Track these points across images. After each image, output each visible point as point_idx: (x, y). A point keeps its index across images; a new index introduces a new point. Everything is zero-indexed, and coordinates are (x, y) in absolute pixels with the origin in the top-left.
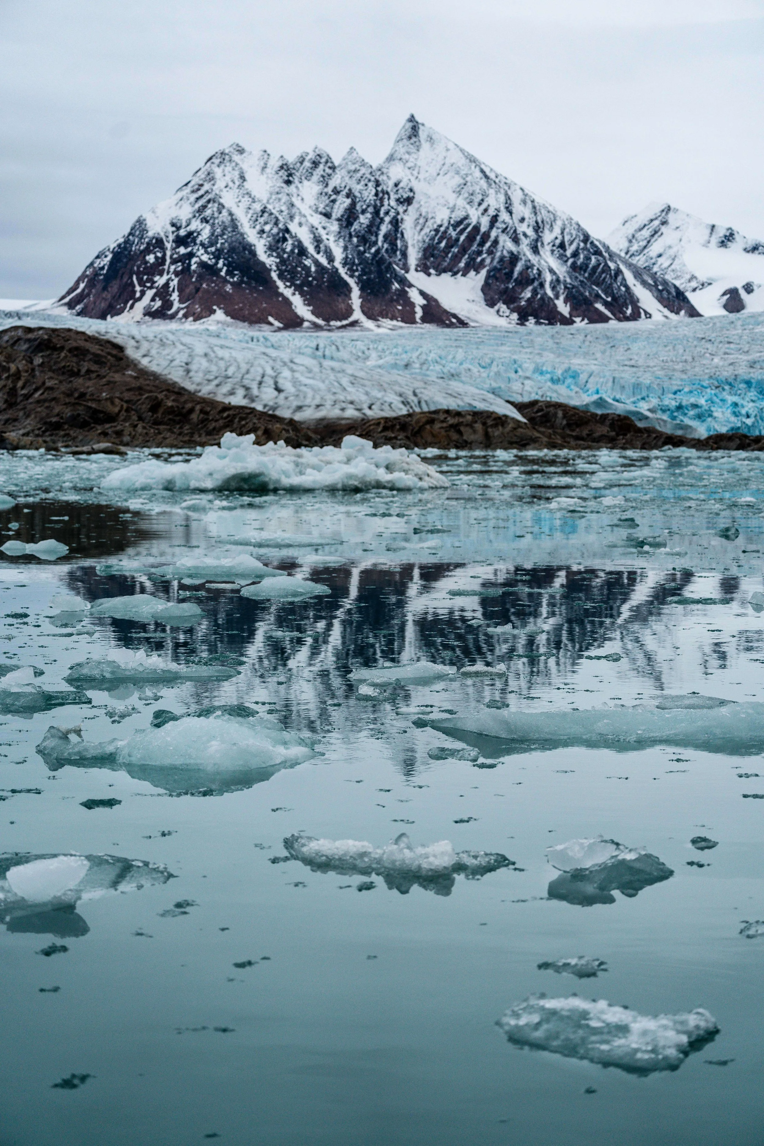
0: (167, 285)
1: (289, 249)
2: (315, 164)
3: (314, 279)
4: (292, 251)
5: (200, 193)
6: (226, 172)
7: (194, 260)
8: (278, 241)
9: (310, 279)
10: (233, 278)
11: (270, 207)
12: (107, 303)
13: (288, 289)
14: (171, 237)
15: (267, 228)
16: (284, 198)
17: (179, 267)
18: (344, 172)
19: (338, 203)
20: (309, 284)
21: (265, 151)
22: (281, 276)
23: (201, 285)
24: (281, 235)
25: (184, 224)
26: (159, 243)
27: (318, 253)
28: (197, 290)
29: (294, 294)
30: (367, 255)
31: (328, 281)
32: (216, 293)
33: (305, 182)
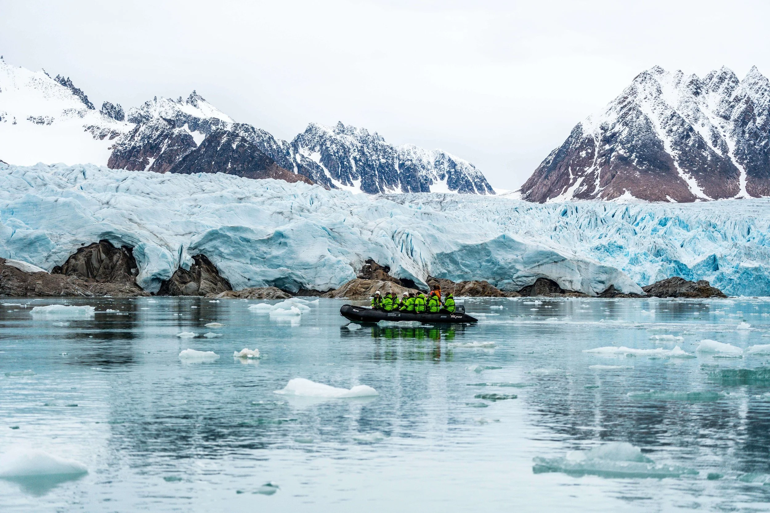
0: (593, 173)
1: (691, 144)
2: (722, 79)
3: (709, 166)
4: (693, 145)
5: (624, 104)
6: (646, 88)
7: (613, 154)
8: (683, 138)
9: (706, 166)
10: (642, 167)
11: (678, 112)
12: (548, 188)
13: (686, 174)
14: (600, 138)
15: (674, 128)
16: (692, 105)
17: (603, 159)
18: (746, 85)
19: (736, 108)
20: (705, 170)
21: (680, 71)
22: (680, 165)
23: (617, 173)
24: (685, 133)
25: (610, 127)
26: (590, 142)
27: (715, 146)
28: (613, 176)
29: (691, 178)
30: (757, 147)
31: (721, 167)
32: (627, 178)
33: (711, 93)
